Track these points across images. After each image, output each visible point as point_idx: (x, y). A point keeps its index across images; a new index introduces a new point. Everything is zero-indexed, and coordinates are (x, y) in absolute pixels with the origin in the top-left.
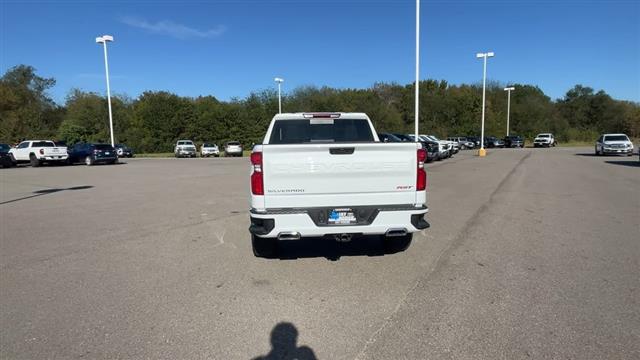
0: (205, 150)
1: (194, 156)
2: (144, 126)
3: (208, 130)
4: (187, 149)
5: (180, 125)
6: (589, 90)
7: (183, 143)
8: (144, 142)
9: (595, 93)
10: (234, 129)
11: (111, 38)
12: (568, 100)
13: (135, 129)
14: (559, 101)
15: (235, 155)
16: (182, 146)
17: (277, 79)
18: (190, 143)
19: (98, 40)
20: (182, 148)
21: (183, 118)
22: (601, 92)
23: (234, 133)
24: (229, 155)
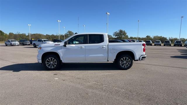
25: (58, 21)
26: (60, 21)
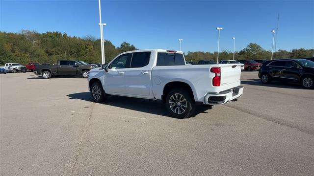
6: (128, 44)
9: (130, 45)
12: (121, 48)
14: (118, 48)
22: (132, 45)
25: (218, 28)
26: (221, 28)
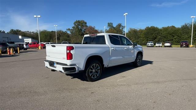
0: (157, 45)
1: (153, 47)
2: (144, 37)
3: (165, 38)
4: (150, 44)
5: (155, 36)
7: (150, 42)
8: (143, 42)
10: (175, 37)
11: (127, 14)
13: (141, 38)
15: (168, 46)
16: (150, 43)
17: (191, 17)
18: (152, 43)
19: (124, 15)
20: (149, 44)
21: (156, 34)
23: (175, 39)
24: (165, 47)
